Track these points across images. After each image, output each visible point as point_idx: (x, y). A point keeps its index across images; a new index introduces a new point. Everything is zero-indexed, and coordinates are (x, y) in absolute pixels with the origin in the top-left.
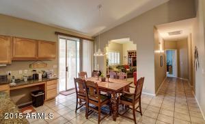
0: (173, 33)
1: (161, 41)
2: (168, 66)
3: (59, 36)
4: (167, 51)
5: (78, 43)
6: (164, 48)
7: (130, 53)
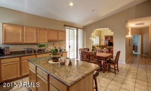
0: (139, 24)
1: (130, 30)
2: (134, 46)
3: (66, 27)
4: (134, 36)
5: (75, 31)
6: (132, 34)
7: (106, 37)
